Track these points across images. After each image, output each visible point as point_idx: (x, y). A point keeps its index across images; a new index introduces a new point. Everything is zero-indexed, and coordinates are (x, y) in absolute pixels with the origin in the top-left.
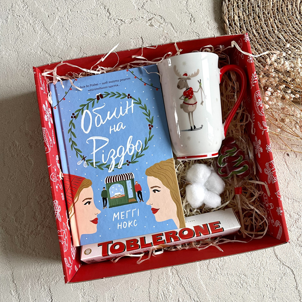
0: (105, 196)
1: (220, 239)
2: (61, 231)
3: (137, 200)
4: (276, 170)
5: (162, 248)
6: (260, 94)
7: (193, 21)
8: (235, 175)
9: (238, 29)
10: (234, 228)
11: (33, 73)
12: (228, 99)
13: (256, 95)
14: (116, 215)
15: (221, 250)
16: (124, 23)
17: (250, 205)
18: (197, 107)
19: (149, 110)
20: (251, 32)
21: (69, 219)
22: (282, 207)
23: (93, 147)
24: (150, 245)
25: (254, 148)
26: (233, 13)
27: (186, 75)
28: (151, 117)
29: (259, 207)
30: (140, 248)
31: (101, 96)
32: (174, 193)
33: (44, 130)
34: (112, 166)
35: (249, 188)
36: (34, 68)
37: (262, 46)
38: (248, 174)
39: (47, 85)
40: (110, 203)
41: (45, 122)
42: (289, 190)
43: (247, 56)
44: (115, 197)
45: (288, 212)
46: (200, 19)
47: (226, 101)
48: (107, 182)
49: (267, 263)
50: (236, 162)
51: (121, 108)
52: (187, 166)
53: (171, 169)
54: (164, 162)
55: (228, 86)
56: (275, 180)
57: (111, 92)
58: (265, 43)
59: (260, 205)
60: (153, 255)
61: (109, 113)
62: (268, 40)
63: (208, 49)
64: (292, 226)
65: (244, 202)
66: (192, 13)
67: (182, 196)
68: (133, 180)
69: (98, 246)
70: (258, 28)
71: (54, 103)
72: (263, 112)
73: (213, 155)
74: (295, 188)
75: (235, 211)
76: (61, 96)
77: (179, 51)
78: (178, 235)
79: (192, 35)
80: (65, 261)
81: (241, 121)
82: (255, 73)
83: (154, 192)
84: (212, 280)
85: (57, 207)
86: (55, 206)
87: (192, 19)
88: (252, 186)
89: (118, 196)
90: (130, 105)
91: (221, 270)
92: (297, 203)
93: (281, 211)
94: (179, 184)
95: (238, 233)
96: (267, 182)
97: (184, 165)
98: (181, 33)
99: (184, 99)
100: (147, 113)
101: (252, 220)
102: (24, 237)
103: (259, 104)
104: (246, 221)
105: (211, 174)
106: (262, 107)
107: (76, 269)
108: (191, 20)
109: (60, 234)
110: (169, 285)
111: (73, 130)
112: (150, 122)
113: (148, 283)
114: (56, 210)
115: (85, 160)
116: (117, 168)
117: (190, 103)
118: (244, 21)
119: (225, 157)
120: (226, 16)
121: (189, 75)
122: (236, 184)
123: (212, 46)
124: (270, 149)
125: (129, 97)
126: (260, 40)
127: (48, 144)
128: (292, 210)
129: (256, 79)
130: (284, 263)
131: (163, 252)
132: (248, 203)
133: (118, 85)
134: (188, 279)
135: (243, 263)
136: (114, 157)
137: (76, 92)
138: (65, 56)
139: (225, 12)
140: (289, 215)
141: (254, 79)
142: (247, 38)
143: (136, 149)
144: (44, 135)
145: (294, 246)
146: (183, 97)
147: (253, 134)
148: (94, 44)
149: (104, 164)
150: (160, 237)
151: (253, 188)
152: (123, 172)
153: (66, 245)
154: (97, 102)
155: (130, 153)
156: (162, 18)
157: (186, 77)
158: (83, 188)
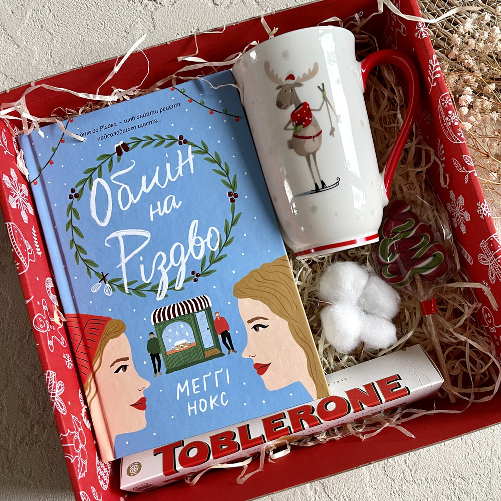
0: (155, 350)
1: (404, 412)
2: (66, 435)
3: (221, 351)
5: (287, 443)
8: (418, 277)
10: (430, 385)
12: (384, 125)
13: (441, 102)
14: (182, 388)
15: (408, 434)
16: (160, 6)
17: (456, 334)
18: (322, 142)
19: (225, 163)
21: (87, 405)
23: (119, 252)
24: (260, 440)
25: (451, 216)
28: (231, 176)
29: (474, 336)
30: (239, 449)
31: (125, 147)
32: (296, 328)
34: (162, 287)
35: (449, 299)
38: (444, 271)
39: (13, 138)
40: (167, 364)
41: (10, 211)
44: (177, 349)
47: (380, 128)
48: (157, 321)
50: (418, 248)
51: (168, 165)
52: (319, 271)
54: (268, 265)
55: (381, 99)
57: (144, 137)
59: (477, 330)
60: (269, 460)
61: (144, 178)
65: (442, 329)
67: (314, 332)
68: (208, 311)
69: (155, 455)
71: (30, 173)
72: (463, 136)
73: (368, 239)
75: (427, 349)
76: (43, 157)
77: (272, 32)
78: (315, 414)
80: (82, 499)
81: (417, 164)
82: (434, 59)
83: (256, 330)
84: (397, 495)
85: (53, 386)
88: (456, 293)
89: (182, 347)
90: (185, 157)
91: (413, 473)
94: (305, 308)
95: (439, 395)
96: (488, 281)
97: (311, 269)
99: (293, 127)
100: (221, 170)
101: (464, 364)
103: (451, 121)
104: (453, 368)
105: (368, 279)
106: (458, 125)
109: (65, 441)
111: (75, 223)
112: (231, 187)
114: (52, 392)
115: (107, 282)
116: (174, 288)
117: (307, 135)
119: (394, 242)
121: (299, 77)
122: (422, 294)
123: (339, 19)
124: (487, 210)
125: (182, 141)
127: (21, 256)
131: (289, 452)
132: (451, 330)
133: (156, 121)
135: (456, 453)
136: (165, 267)
137: (74, 144)
141: (435, 69)
143: (209, 245)
144: (12, 237)
146: (291, 124)
147: (445, 186)
148: (105, 54)
149: (146, 285)
150: (280, 422)
151: (457, 297)
152: (187, 297)
153: (81, 463)
154: (119, 161)
155: (197, 256)
157: (293, 83)
158: (109, 339)
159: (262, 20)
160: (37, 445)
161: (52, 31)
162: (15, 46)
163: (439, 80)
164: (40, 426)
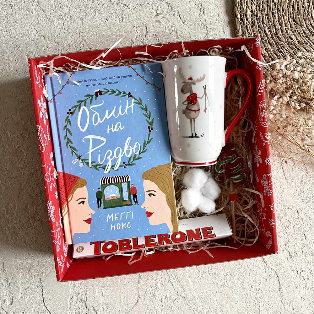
0: (100, 196)
1: (211, 243)
2: (54, 232)
3: (131, 203)
4: (273, 183)
5: (154, 248)
6: (265, 105)
7: (202, 12)
8: (231, 182)
9: (249, 25)
10: (226, 235)
12: (232, 103)
13: (261, 105)
14: (110, 217)
15: (211, 255)
16: (127, 8)
17: (243, 213)
20: (263, 30)
21: (62, 217)
22: (274, 219)
23: (89, 146)
24: (142, 246)
25: (254, 157)
26: (246, 6)
27: (191, 79)
28: (151, 118)
29: (252, 215)
30: (132, 249)
31: (100, 93)
32: (169, 198)
33: (39, 128)
34: (108, 167)
35: (244, 195)
36: (29, 59)
37: (273, 46)
38: (245, 182)
39: (42, 76)
40: (104, 205)
41: (39, 119)
42: (283, 197)
44: (110, 198)
46: (210, 10)
47: (230, 105)
48: (103, 183)
49: (254, 265)
50: (234, 169)
51: (121, 107)
52: (185, 169)
53: (168, 174)
54: (161, 166)
55: (233, 90)
56: (271, 193)
57: (111, 89)
58: (276, 43)
59: (253, 213)
60: (144, 255)
61: (107, 111)
62: (280, 40)
63: (217, 50)
64: (282, 231)
65: (237, 209)
66: (202, 3)
67: (177, 199)
68: (128, 183)
69: (91, 244)
70: (271, 26)
71: (49, 97)
72: (267, 124)
73: (211, 163)
74: (289, 196)
75: (228, 217)
76: (57, 89)
77: (186, 51)
78: (170, 238)
80: (58, 261)
81: (244, 127)
82: (262, 82)
83: (150, 196)
84: (200, 278)
85: (50, 208)
86: (49, 207)
87: (202, 10)
88: (248, 193)
89: (113, 198)
90: (130, 104)
91: (209, 270)
92: (289, 210)
93: (273, 223)
94: (175, 186)
95: (229, 238)
96: (263, 192)
97: (181, 168)
98: (188, 25)
99: (187, 104)
100: (147, 114)
101: (244, 226)
102: (15, 229)
103: (263, 115)
104: (238, 227)
105: (208, 179)
106: (266, 118)
107: (68, 265)
108: (200, 10)
109: (53, 234)
110: (157, 282)
111: (69, 127)
112: (150, 124)
113: (138, 279)
114: (50, 211)
115: (81, 160)
116: (113, 169)
117: (193, 109)
118: (257, 16)
119: (224, 164)
120: (238, 9)
121: (195, 80)
122: (232, 190)
123: (221, 47)
124: (270, 161)
125: (130, 95)
126: (271, 39)
127: (42, 143)
128: (284, 216)
129: (262, 88)
130: (270, 266)
131: (154, 252)
132: (241, 210)
133: (118, 82)
134: (176, 277)
136: (111, 157)
137: (74, 86)
138: (62, 41)
139: (238, 5)
140: (280, 221)
142: (259, 42)
143: (134, 151)
144: (39, 133)
146: (186, 102)
147: (254, 143)
148: (93, 30)
149: (100, 165)
150: (153, 239)
151: (248, 195)
152: (119, 174)
153: (58, 245)
154: (96, 99)
155: (127, 155)
156: (169, 6)
157: (191, 82)
158: (78, 188)
159: (182, 44)
160: (31, 228)
161: (66, 10)
162: (44, 15)
163: (262, 93)
164: (33, 219)
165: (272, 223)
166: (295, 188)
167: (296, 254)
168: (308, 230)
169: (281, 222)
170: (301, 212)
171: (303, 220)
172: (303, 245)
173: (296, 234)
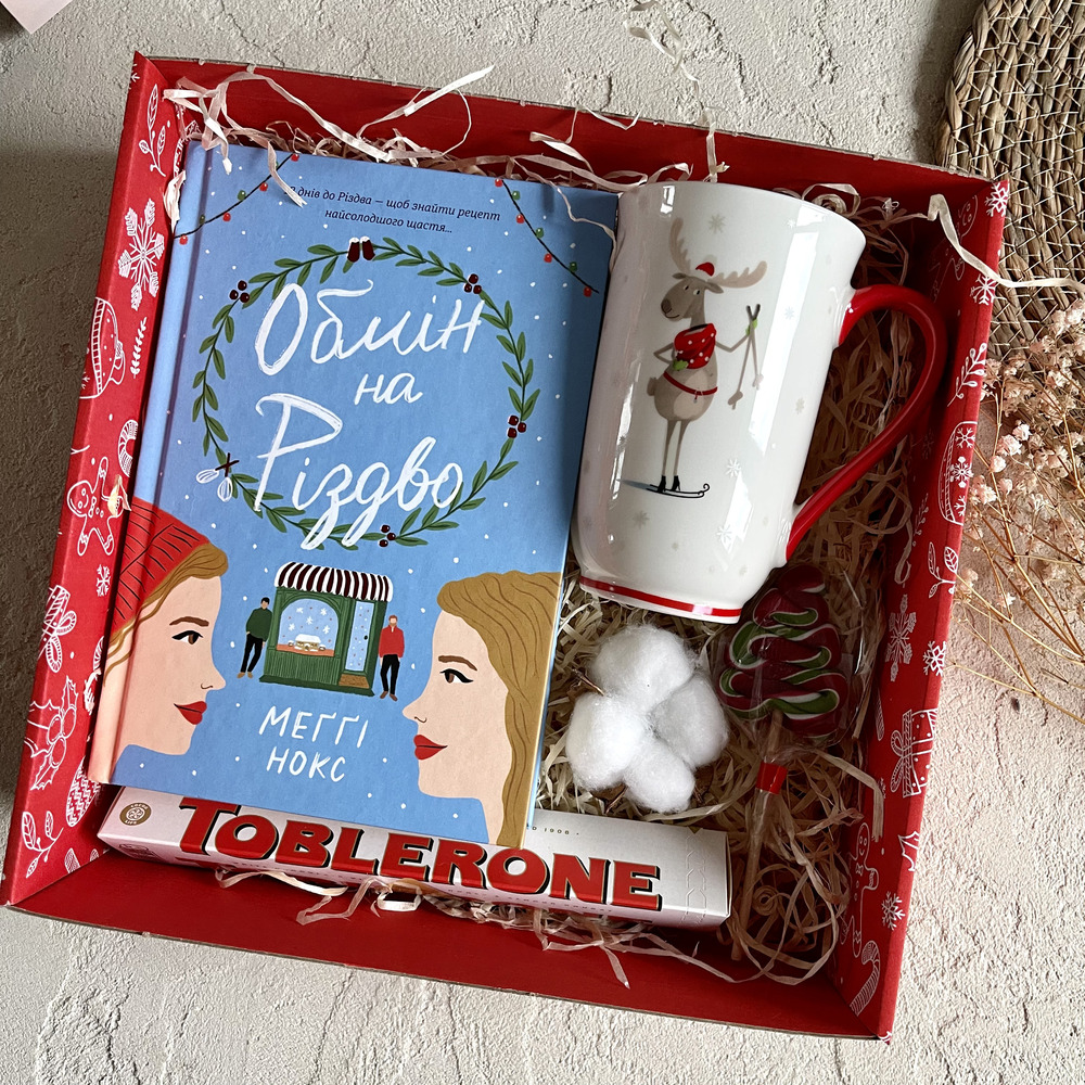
0: (260, 630)
1: (642, 935)
2: (43, 707)
3: (371, 686)
5: (419, 892)
6: (973, 438)
7: (827, 78)
8: (777, 715)
9: (990, 161)
10: (701, 911)
11: (126, 76)
12: (852, 419)
13: (957, 435)
14: (277, 717)
15: (621, 976)
17: (794, 847)
19: (531, 361)
20: (1038, 191)
21: (103, 671)
22: (906, 897)
23: (275, 432)
24: (368, 867)
25: (887, 639)
26: (994, 92)
27: (708, 268)
28: (530, 389)
29: (828, 865)
30: (326, 865)
31: (369, 250)
32: (518, 706)
34: (321, 528)
35: (815, 781)
36: (137, 56)
37: (1061, 256)
38: (829, 729)
39: (180, 142)
40: (268, 665)
41: (113, 278)
42: (973, 836)
43: (973, 275)
44: (297, 648)
45: (939, 916)
46: (858, 75)
48: (285, 584)
50: (800, 667)
51: (428, 318)
52: (617, 622)
53: (540, 612)
54: (521, 576)
55: (870, 368)
56: (916, 789)
57: (409, 247)
59: (835, 857)
60: (372, 908)
61: (376, 322)
63: (838, 201)
64: (938, 973)
65: (777, 825)
66: (835, 45)
68: (381, 607)
69: (182, 807)
70: (1070, 183)
71: (182, 220)
72: (962, 513)
73: (716, 612)
74: (997, 839)
75: (735, 849)
76: (218, 200)
77: (718, 167)
78: (484, 867)
79: (803, 130)
80: (23, 825)
81: (875, 517)
82: (981, 350)
83: (448, 678)
84: (570, 1067)
85: (55, 615)
86: (51, 608)
87: (829, 67)
88: (832, 775)
89: (307, 647)
90: (465, 317)
91: (615, 1044)
92: (986, 897)
93: (898, 914)
95: (719, 936)
96: (887, 782)
97: (602, 614)
98: (765, 110)
99: (670, 359)
100: (517, 369)
101: (786, 902)
103: (956, 475)
104: (765, 900)
105: (690, 680)
106: (964, 490)
107: (72, 862)
108: (821, 69)
109: (35, 716)
110: (403, 1034)
111: (222, 345)
112: (520, 408)
113: (332, 1001)
114: (49, 625)
115: (229, 474)
116: (339, 540)
117: (688, 384)
118: (1026, 136)
119: (764, 636)
120: (961, 94)
121: (722, 275)
122: (772, 748)
123: (856, 193)
124: (940, 662)
125: (473, 286)
126: (1061, 230)
127: (97, 367)
128: (958, 915)
129: (977, 372)
131: (414, 909)
132: (791, 835)
133: (443, 228)
134: (480, 1036)
135: (706, 1046)
136: (342, 495)
137: (281, 203)
138: (301, 59)
139: (963, 78)
141: (974, 370)
142: (1001, 200)
143: (434, 494)
144: (97, 327)
145: (919, 1050)
146: (670, 351)
147: (900, 582)
148: (421, 47)
149: (294, 512)
150: (417, 852)
151: (831, 785)
152: (354, 565)
153: (47, 764)
154: (345, 270)
155: (405, 503)
156: (713, 29)
157: (706, 280)
158: (189, 576)
159: (710, 137)
163: (970, 393)
165: (892, 909)
166: (1029, 817)
167: (975, 1079)
168: (1043, 997)
169: (944, 935)
170: (1030, 918)
171: (1033, 950)
172: (1009, 1052)
173: (993, 1001)
